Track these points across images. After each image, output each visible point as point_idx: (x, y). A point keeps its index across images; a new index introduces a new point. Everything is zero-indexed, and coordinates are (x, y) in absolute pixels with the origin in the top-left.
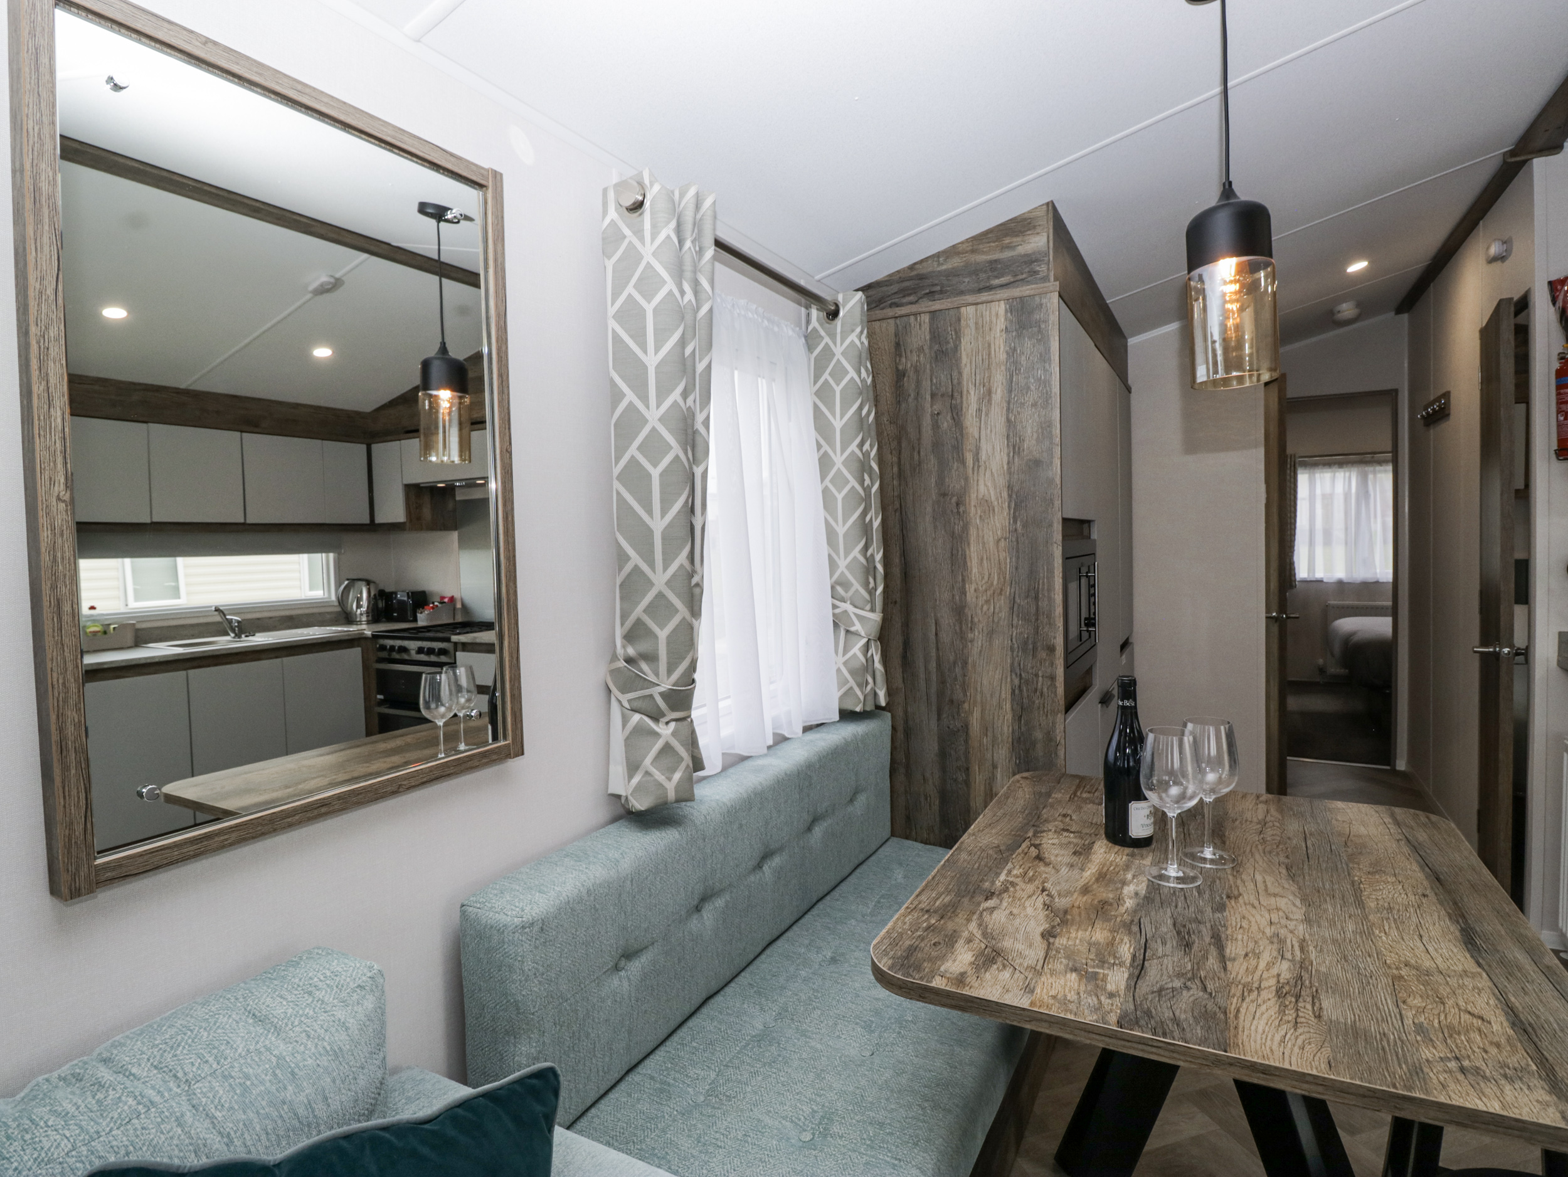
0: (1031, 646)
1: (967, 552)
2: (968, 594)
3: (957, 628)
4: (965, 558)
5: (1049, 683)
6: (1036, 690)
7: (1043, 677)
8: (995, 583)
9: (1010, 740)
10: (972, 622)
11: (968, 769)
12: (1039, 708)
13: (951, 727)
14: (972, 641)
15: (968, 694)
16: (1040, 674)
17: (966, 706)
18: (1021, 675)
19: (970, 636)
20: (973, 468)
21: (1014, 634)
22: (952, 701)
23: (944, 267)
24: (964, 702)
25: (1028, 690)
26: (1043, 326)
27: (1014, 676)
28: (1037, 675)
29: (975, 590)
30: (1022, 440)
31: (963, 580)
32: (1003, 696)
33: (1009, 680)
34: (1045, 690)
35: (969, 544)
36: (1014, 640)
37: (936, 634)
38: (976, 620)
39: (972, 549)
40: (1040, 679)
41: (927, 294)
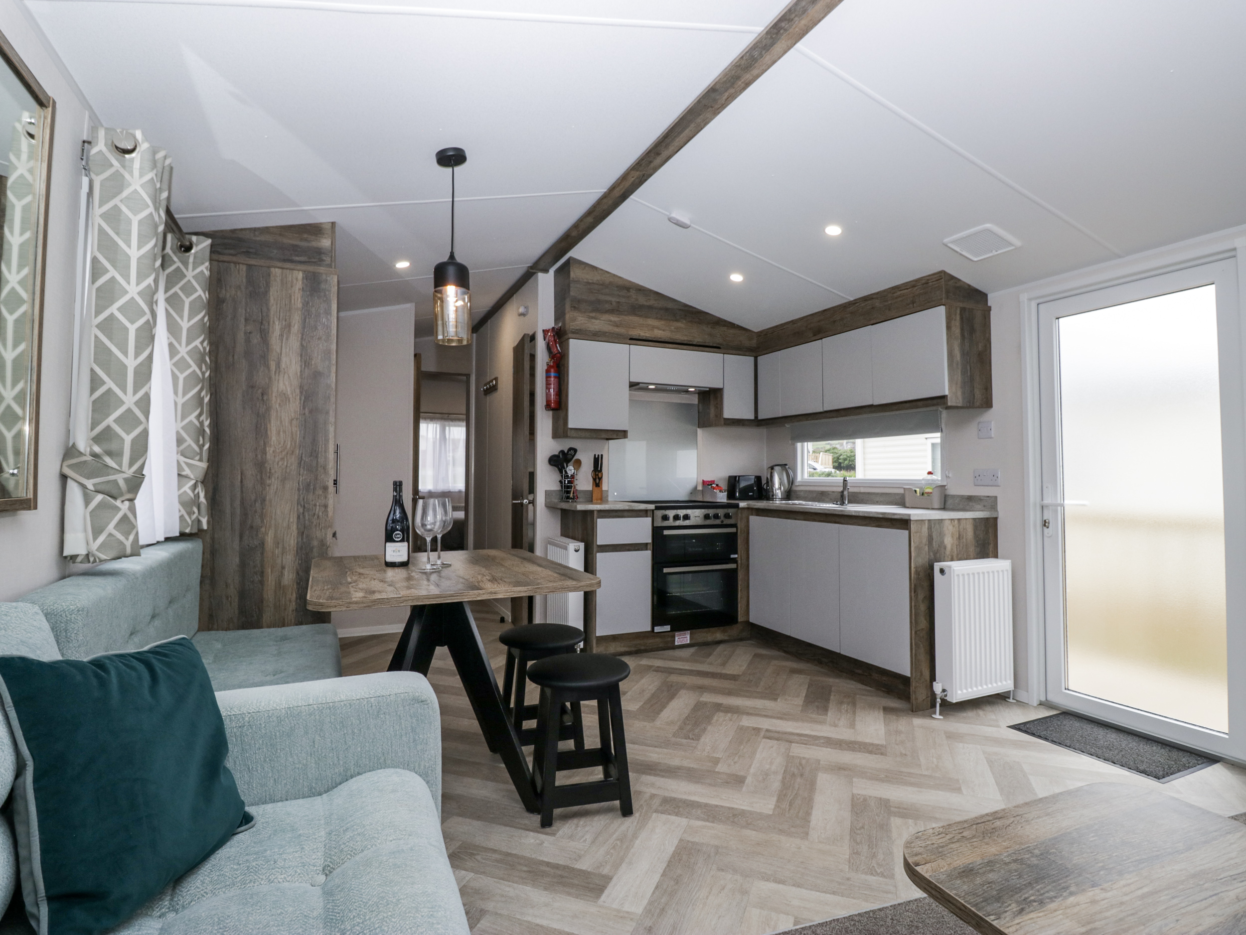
0: (312, 487)
1: (269, 426)
2: (268, 454)
3: (259, 477)
4: (267, 431)
5: (323, 509)
6: (314, 514)
7: (319, 506)
8: (288, 446)
9: (295, 549)
10: (270, 472)
11: (262, 572)
12: (316, 526)
13: (250, 545)
14: (269, 486)
15: (265, 521)
16: (318, 504)
17: (263, 529)
18: (304, 506)
19: (268, 482)
20: (275, 372)
21: (301, 479)
22: (252, 527)
23: (258, 239)
24: (262, 527)
25: (309, 515)
26: (327, 293)
27: (299, 507)
28: (315, 505)
29: (273, 452)
30: (311, 359)
31: (265, 444)
32: (291, 520)
33: (296, 509)
34: (321, 514)
35: (270, 421)
36: (300, 484)
37: (241, 482)
38: (273, 471)
39: (272, 425)
40: (318, 507)
41: (244, 252)
